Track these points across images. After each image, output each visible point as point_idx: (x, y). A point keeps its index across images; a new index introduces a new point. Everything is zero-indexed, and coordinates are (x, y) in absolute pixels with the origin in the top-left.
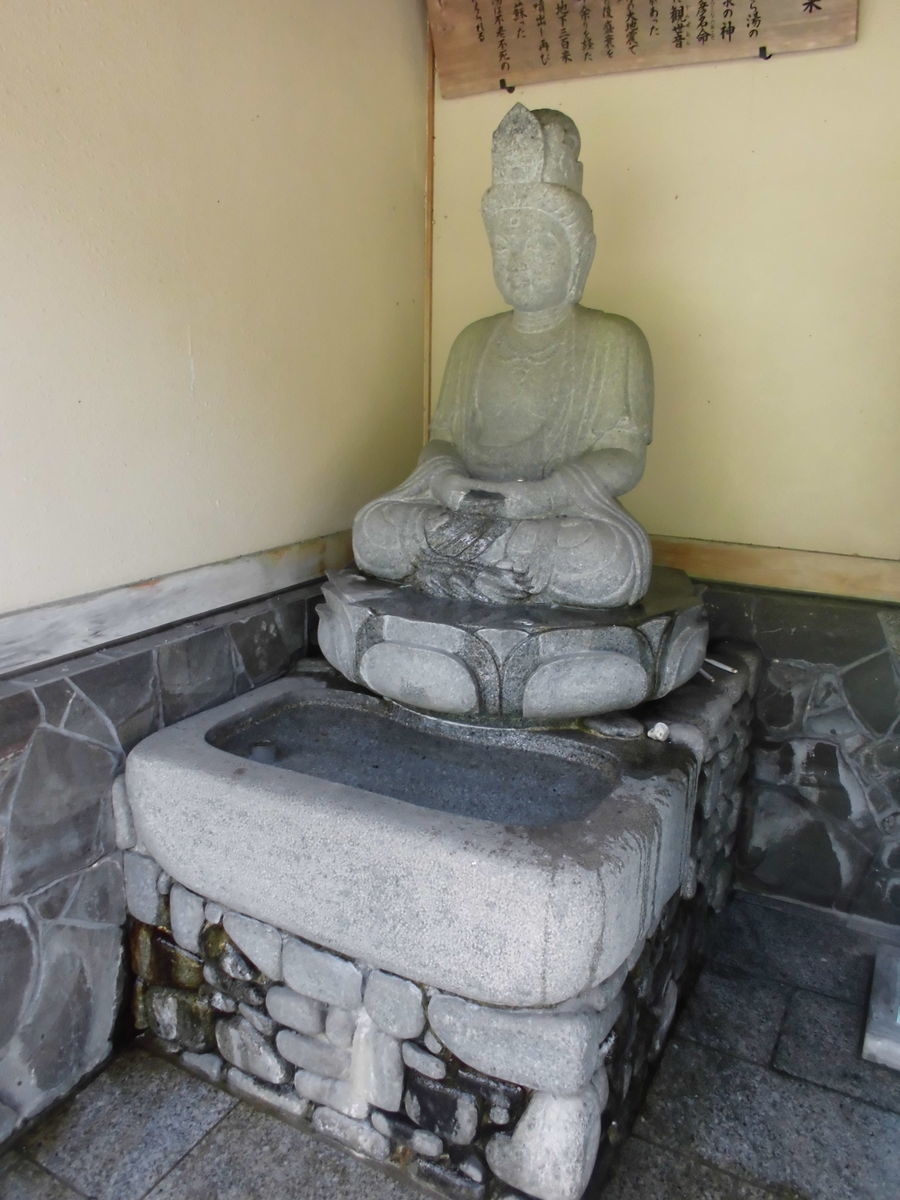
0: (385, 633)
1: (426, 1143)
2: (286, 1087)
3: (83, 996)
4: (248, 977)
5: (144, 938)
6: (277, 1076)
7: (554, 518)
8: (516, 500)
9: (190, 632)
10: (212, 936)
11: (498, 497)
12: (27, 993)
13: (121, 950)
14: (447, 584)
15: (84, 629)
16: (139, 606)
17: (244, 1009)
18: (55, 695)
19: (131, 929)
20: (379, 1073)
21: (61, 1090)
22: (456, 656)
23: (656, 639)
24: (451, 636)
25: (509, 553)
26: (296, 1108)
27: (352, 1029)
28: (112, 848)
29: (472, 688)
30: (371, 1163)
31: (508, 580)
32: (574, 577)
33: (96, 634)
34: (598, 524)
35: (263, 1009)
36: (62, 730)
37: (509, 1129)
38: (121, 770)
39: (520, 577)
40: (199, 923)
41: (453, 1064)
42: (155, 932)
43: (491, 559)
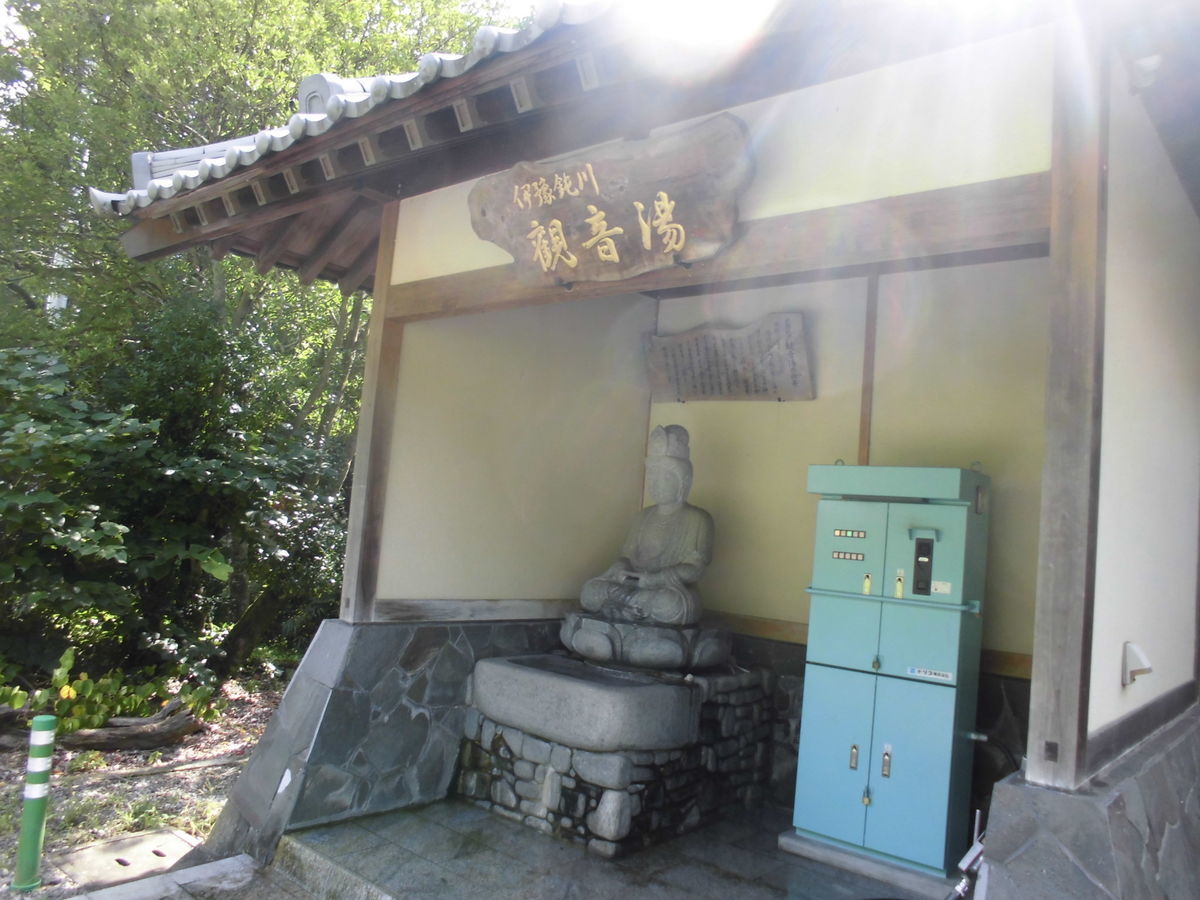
0: (583, 626)
1: (566, 822)
2: (517, 809)
3: (441, 761)
4: (508, 756)
5: (469, 746)
6: (513, 802)
7: (657, 589)
8: (644, 580)
9: (508, 624)
10: (498, 741)
11: (637, 579)
12: (424, 748)
13: (458, 750)
14: (612, 612)
15: (469, 613)
16: (490, 610)
17: (506, 773)
18: (456, 632)
19: (464, 741)
20: (552, 791)
21: (426, 800)
22: (607, 635)
23: (689, 638)
24: (605, 627)
25: (636, 601)
26: (519, 817)
27: (545, 773)
28: (463, 703)
29: (610, 648)
30: (545, 834)
31: (635, 611)
32: (660, 610)
33: (472, 616)
34: (671, 591)
35: (512, 772)
36: (455, 646)
37: (595, 809)
38: (472, 670)
39: (640, 610)
40: (493, 735)
41: (579, 780)
42: (473, 742)
43: (631, 604)
